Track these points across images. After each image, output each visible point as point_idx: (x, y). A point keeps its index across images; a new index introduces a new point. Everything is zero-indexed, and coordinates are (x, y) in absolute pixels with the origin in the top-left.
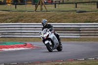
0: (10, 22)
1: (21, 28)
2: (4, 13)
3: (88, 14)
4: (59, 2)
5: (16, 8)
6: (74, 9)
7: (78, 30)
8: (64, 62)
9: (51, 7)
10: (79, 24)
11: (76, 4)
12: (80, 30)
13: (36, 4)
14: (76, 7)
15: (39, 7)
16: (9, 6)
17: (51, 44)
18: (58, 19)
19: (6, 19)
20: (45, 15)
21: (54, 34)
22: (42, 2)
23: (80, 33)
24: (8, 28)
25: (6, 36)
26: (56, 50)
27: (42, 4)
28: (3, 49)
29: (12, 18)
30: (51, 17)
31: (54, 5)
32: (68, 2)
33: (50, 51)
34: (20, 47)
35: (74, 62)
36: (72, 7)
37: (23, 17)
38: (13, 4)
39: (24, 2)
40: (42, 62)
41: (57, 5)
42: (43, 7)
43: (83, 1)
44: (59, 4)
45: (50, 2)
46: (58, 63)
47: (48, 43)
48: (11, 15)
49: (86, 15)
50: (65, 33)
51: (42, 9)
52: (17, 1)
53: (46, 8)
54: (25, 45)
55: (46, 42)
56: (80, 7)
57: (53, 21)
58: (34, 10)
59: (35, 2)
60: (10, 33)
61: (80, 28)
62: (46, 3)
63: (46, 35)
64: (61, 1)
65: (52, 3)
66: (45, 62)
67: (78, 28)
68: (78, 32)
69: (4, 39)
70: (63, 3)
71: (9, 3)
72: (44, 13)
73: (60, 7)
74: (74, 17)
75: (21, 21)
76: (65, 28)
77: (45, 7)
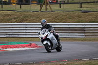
0: (15, 22)
1: (26, 27)
2: (9, 12)
3: (93, 14)
4: (64, 2)
5: (21, 8)
6: (79, 9)
7: (82, 30)
8: (69, 62)
9: (56, 7)
10: (83, 23)
11: (81, 4)
12: (85, 30)
13: (41, 4)
14: (81, 7)
15: (44, 7)
16: (14, 6)
17: (49, 44)
18: (63, 19)
19: (11, 19)
20: (49, 15)
21: (53, 34)
22: (47, 2)
23: (85, 33)
24: (13, 28)
25: (11, 36)
26: (55, 50)
27: (47, 4)
28: (8, 49)
29: (17, 18)
30: (56, 17)
31: (59, 5)
32: (73, 2)
33: (49, 51)
34: (24, 47)
35: (79, 62)
36: (76, 7)
37: (28, 17)
38: (18, 4)
39: (29, 2)
40: (46, 62)
41: (62, 5)
42: (48, 7)
43: (88, 1)
44: (64, 4)
45: (55, 1)
46: (63, 63)
47: (47, 43)
48: (16, 15)
49: (91, 15)
50: (70, 33)
51: (47, 9)
52: (22, 1)
53: (50, 8)
54: (30, 45)
55: (45, 42)
56: (85, 7)
57: (58, 21)
58: (39, 10)
59: (40, 2)
60: (15, 33)
61: (85, 28)
62: (51, 3)
63: (45, 35)
64: (66, 1)
65: (57, 3)
66: (49, 62)
67: (83, 28)
68: (83, 32)
69: (9, 39)
70: (68, 3)
71: (14, 3)
72: (49, 13)
73: (65, 7)
74: (79, 17)
75: (26, 21)
76: (69, 28)
77: (50, 6)
